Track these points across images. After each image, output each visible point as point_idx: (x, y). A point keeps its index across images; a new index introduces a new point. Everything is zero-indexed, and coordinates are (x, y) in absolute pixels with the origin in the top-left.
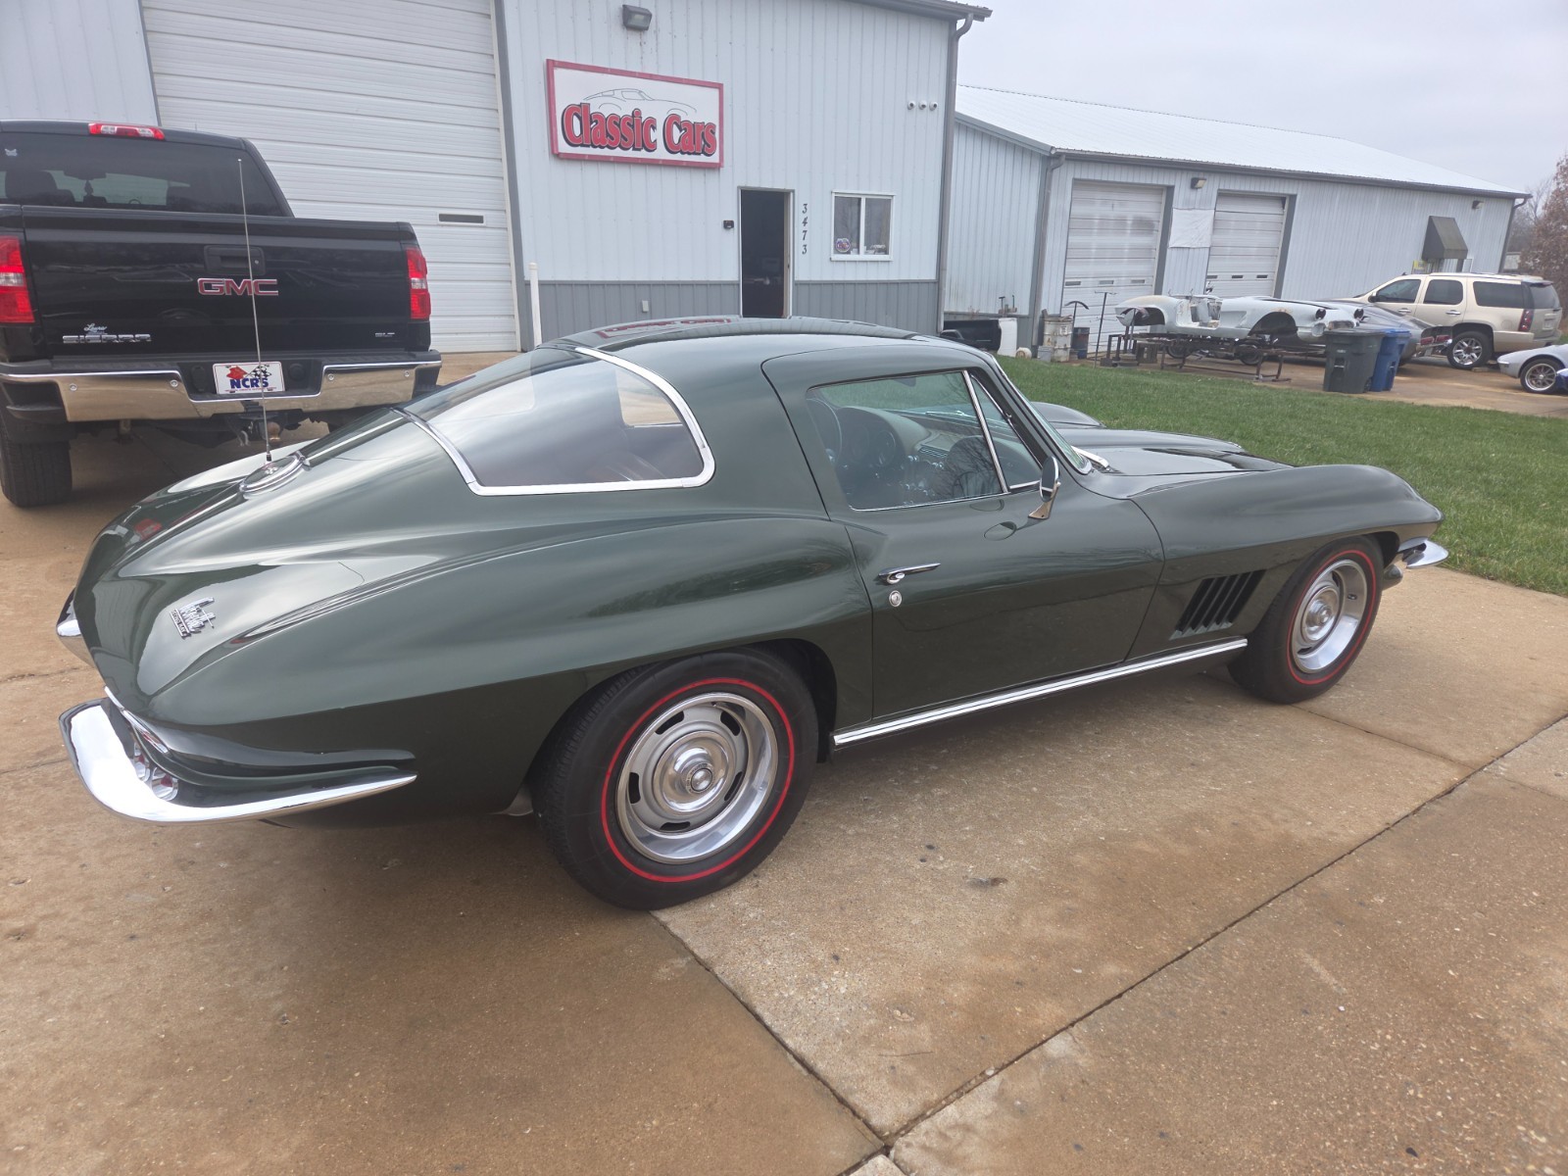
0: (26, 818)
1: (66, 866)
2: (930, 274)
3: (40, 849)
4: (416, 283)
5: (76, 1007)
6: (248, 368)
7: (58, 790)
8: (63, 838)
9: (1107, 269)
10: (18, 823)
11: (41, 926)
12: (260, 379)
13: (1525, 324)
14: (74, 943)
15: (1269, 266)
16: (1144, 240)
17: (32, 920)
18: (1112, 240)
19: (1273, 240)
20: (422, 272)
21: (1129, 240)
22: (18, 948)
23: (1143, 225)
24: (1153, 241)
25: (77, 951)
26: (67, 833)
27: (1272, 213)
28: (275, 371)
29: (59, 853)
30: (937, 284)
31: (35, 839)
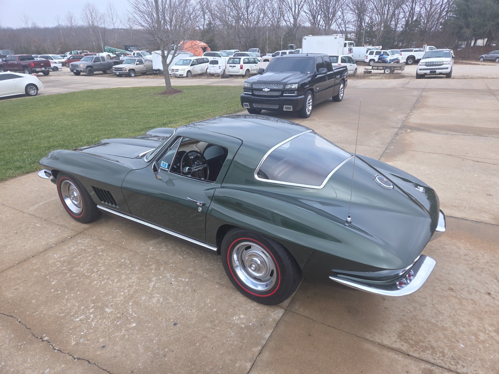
0: (443, 333)
1: (436, 304)
3: (442, 316)
5: (443, 268)
7: (430, 342)
8: (434, 316)
10: (446, 333)
11: (447, 289)
14: (440, 281)
17: (448, 292)
22: (453, 287)
25: (440, 279)
26: (433, 317)
29: (437, 310)
31: (442, 321)
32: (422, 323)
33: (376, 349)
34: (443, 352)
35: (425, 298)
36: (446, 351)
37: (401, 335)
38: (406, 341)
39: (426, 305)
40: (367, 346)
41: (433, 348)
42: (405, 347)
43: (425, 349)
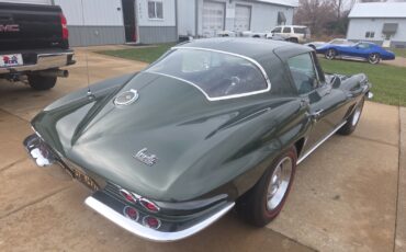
0: (24, 237)
2: (173, 24)
4: (64, 26)
6: (10, 57)
8: (46, 242)
9: (212, 24)
10: (22, 240)
12: (15, 60)
13: (304, 37)
15: (247, 23)
16: (219, 16)
18: (212, 16)
19: (247, 17)
20: (65, 23)
21: (216, 16)
23: (220, 13)
24: (222, 17)
27: (246, 10)
28: (19, 58)
30: (176, 27)
31: (35, 245)
32: (48, 227)
33: (54, 190)
34: (11, 224)
35: (72, 247)
36: (9, 228)
37: (51, 208)
38: (43, 209)
39: (64, 242)
40: (60, 187)
41: (21, 221)
42: (39, 205)
43: (25, 216)
